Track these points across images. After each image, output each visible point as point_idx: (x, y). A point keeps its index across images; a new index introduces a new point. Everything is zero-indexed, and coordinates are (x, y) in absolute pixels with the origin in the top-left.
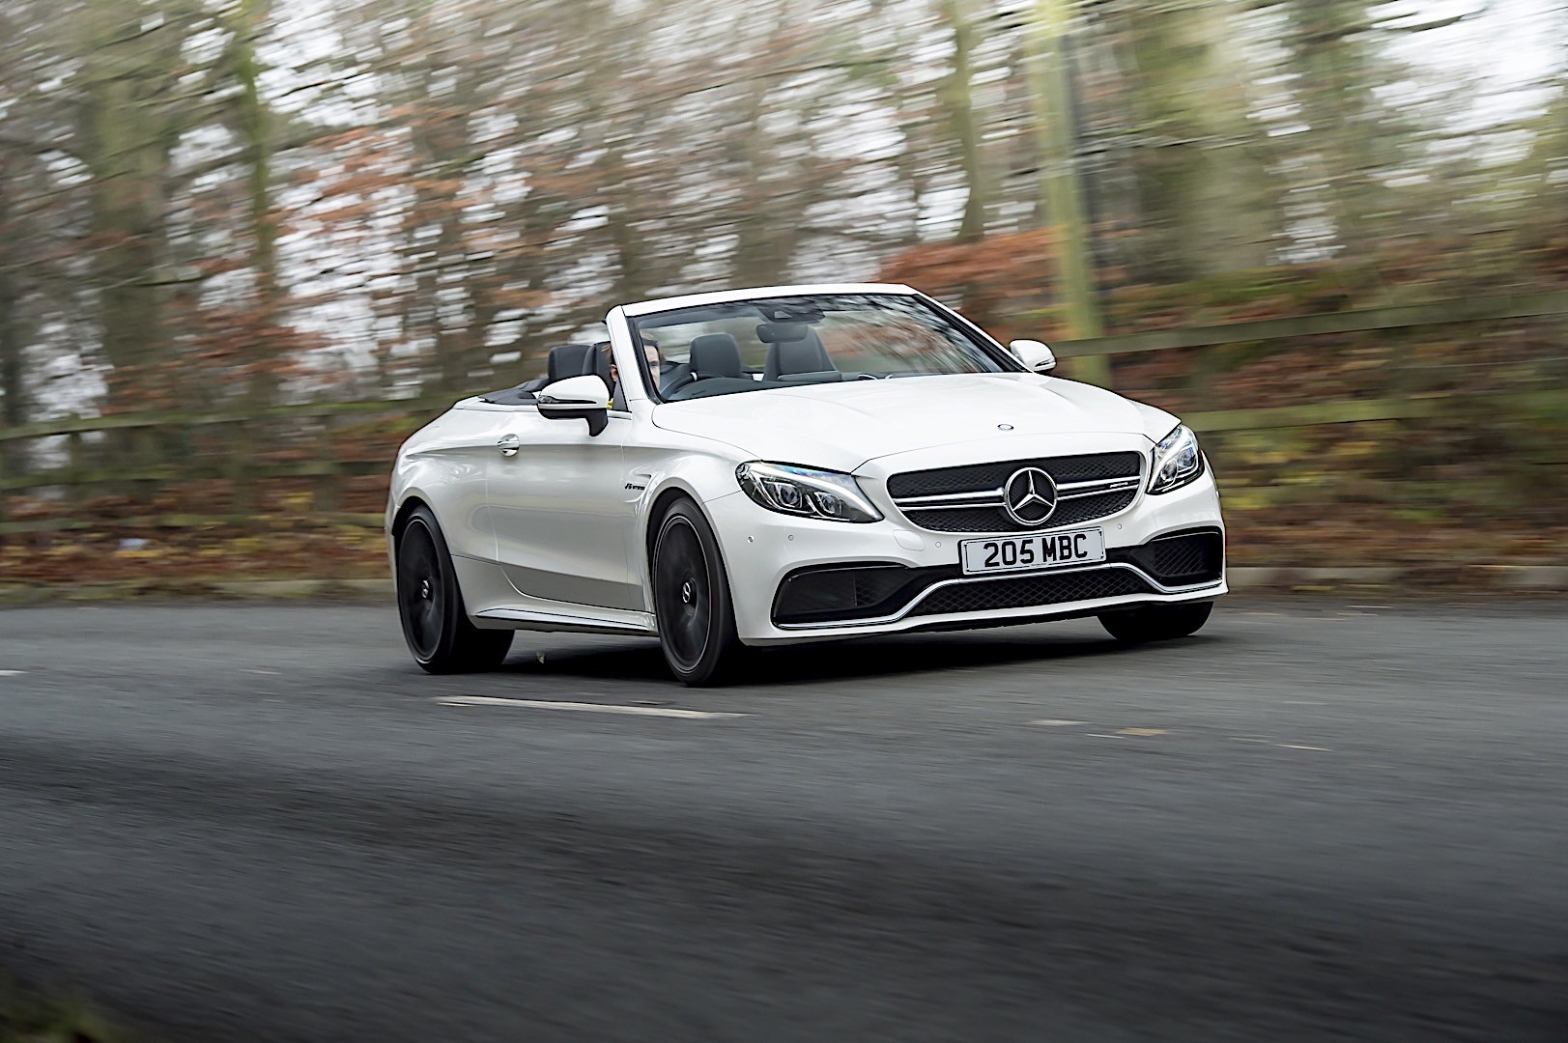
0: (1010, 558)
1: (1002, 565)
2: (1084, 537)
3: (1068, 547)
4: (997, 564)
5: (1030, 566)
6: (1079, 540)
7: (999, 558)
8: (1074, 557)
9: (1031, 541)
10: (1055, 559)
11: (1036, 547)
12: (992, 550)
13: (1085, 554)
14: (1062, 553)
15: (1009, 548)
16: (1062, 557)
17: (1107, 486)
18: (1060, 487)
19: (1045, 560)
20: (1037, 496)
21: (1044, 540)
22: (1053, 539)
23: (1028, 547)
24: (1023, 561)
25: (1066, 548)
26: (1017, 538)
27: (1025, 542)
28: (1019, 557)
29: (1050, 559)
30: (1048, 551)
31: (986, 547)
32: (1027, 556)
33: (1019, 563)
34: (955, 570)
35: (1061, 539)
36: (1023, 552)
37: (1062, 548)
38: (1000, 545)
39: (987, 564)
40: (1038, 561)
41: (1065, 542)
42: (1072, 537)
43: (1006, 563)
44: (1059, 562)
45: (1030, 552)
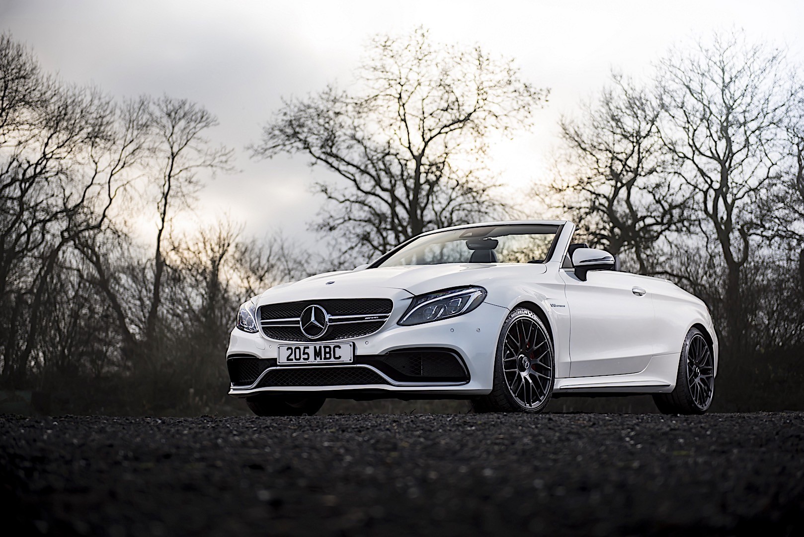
0: (298, 357)
1: (294, 361)
2: (340, 347)
3: (329, 352)
4: (292, 360)
5: (308, 362)
6: (337, 349)
7: (292, 357)
8: (332, 359)
9: (308, 348)
10: (321, 359)
11: (311, 351)
12: (290, 351)
13: (340, 357)
14: (325, 355)
15: (297, 350)
16: (325, 358)
17: (363, 318)
18: (330, 317)
19: (315, 359)
20: (315, 322)
21: (315, 347)
22: (320, 347)
23: (307, 350)
24: (304, 359)
25: (328, 353)
26: (302, 344)
27: (305, 348)
28: (302, 356)
29: (318, 359)
30: (317, 354)
31: (288, 349)
32: (306, 356)
33: (302, 360)
34: (273, 362)
35: (325, 347)
36: (304, 354)
37: (326, 353)
38: (293, 348)
39: (288, 359)
40: (312, 360)
41: (328, 350)
42: (332, 347)
43: (296, 359)
44: (323, 361)
45: (308, 354)
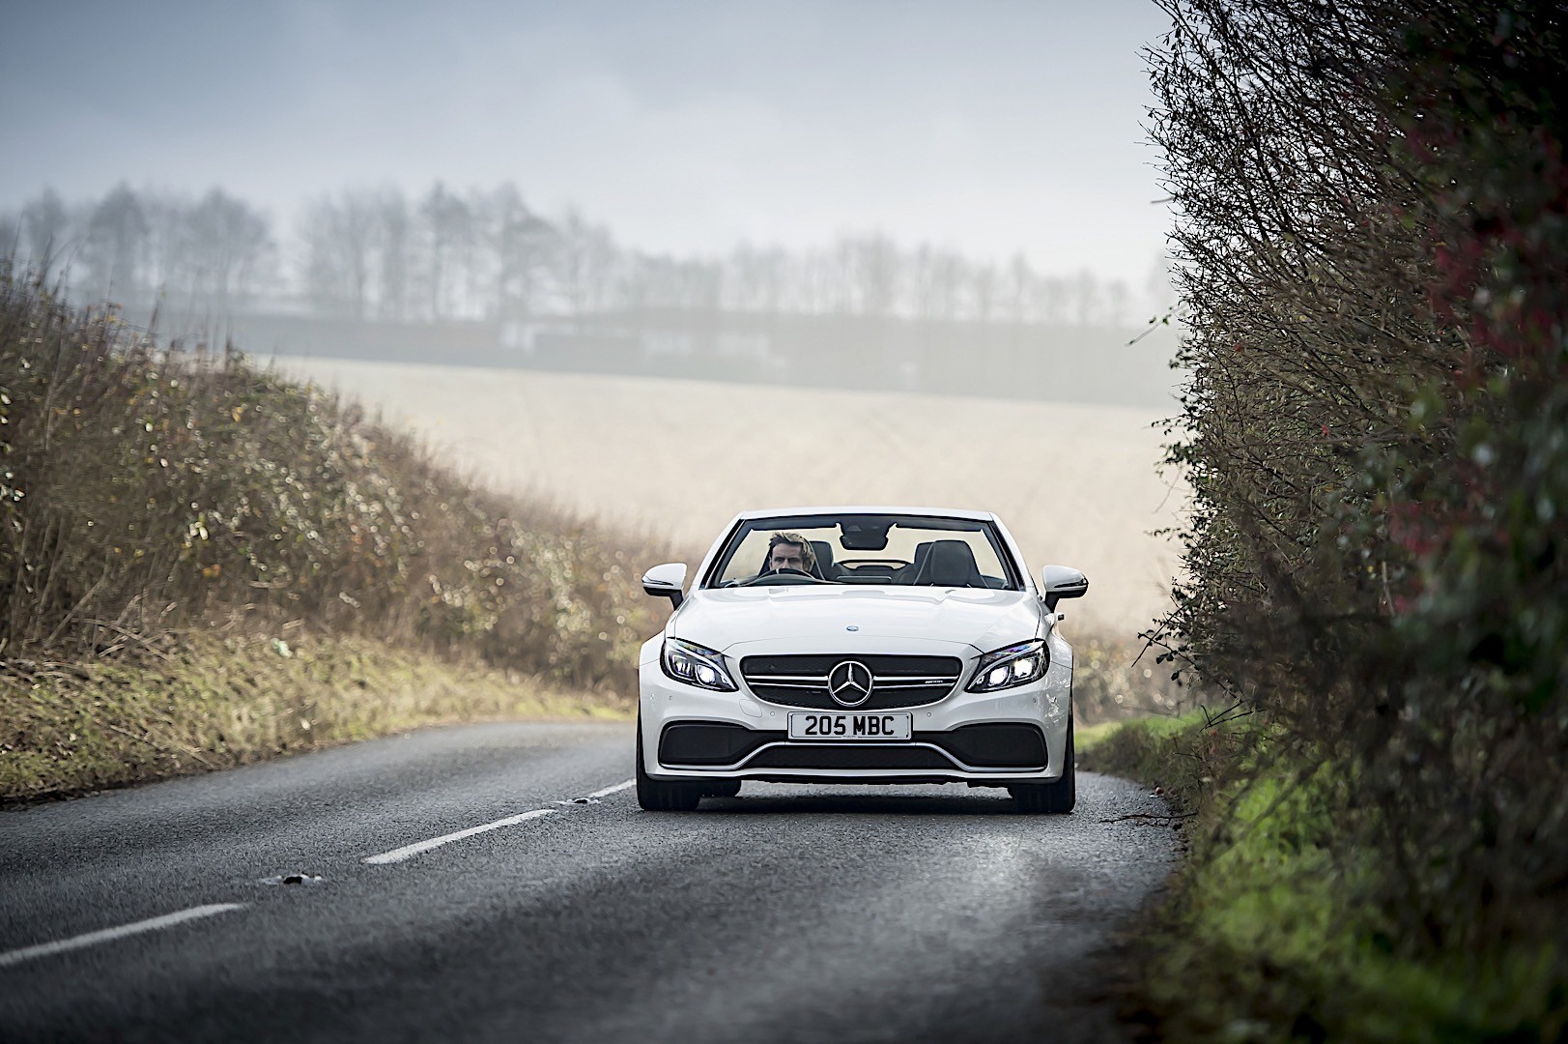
0: (825, 729)
1: (819, 734)
2: (892, 719)
3: (877, 725)
4: (815, 733)
5: (842, 737)
6: (888, 720)
7: (817, 729)
8: (881, 734)
9: (844, 718)
10: (864, 733)
11: (849, 723)
12: (812, 721)
13: (892, 732)
14: (870, 729)
15: (825, 721)
16: (870, 733)
17: (923, 682)
18: (876, 678)
19: (855, 733)
20: (854, 683)
21: (855, 719)
22: (863, 718)
23: (841, 722)
24: (836, 733)
25: (874, 725)
26: (834, 714)
27: (839, 718)
28: (833, 729)
29: (859, 733)
30: (858, 726)
31: (808, 719)
32: (840, 729)
33: (832, 734)
34: (782, 735)
35: (870, 718)
36: (837, 725)
37: (871, 725)
38: (818, 718)
39: (807, 732)
40: (849, 734)
41: (874, 722)
42: (881, 718)
43: (822, 733)
44: (867, 737)
45: (843, 726)
